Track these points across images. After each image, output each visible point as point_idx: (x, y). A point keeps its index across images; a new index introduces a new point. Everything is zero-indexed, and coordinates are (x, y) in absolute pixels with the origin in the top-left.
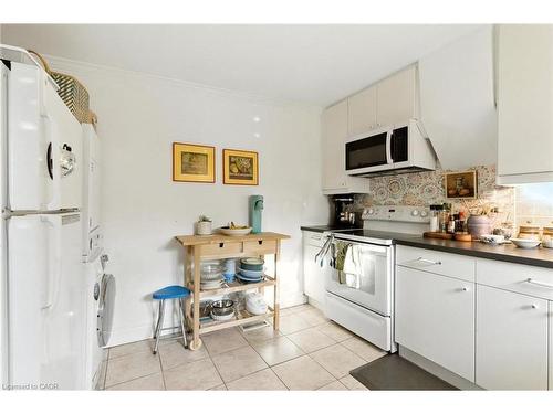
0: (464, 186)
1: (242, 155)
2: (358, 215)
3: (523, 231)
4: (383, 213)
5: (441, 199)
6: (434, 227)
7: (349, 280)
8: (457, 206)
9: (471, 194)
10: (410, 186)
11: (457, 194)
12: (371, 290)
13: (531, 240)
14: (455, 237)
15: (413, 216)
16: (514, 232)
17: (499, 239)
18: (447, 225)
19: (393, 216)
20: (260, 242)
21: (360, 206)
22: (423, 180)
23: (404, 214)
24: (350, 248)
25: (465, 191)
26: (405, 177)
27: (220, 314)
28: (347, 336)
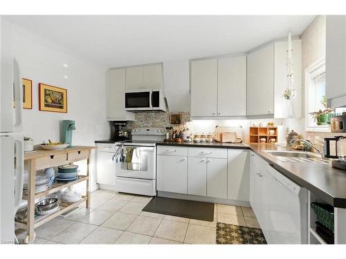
0: (177, 119)
1: (57, 90)
2: (129, 133)
3: (196, 136)
4: (144, 131)
5: (169, 125)
6: (168, 138)
7: (135, 167)
8: (175, 128)
9: (179, 123)
10: (156, 118)
11: (175, 123)
12: (145, 169)
13: (198, 139)
14: (175, 140)
15: (158, 132)
16: (193, 137)
17: (190, 140)
18: (173, 136)
19: (149, 133)
20: (79, 152)
21: (129, 128)
22: (162, 116)
23: (154, 131)
24: (135, 150)
25: (177, 122)
26: (153, 114)
27: (47, 209)
28: (132, 197)
